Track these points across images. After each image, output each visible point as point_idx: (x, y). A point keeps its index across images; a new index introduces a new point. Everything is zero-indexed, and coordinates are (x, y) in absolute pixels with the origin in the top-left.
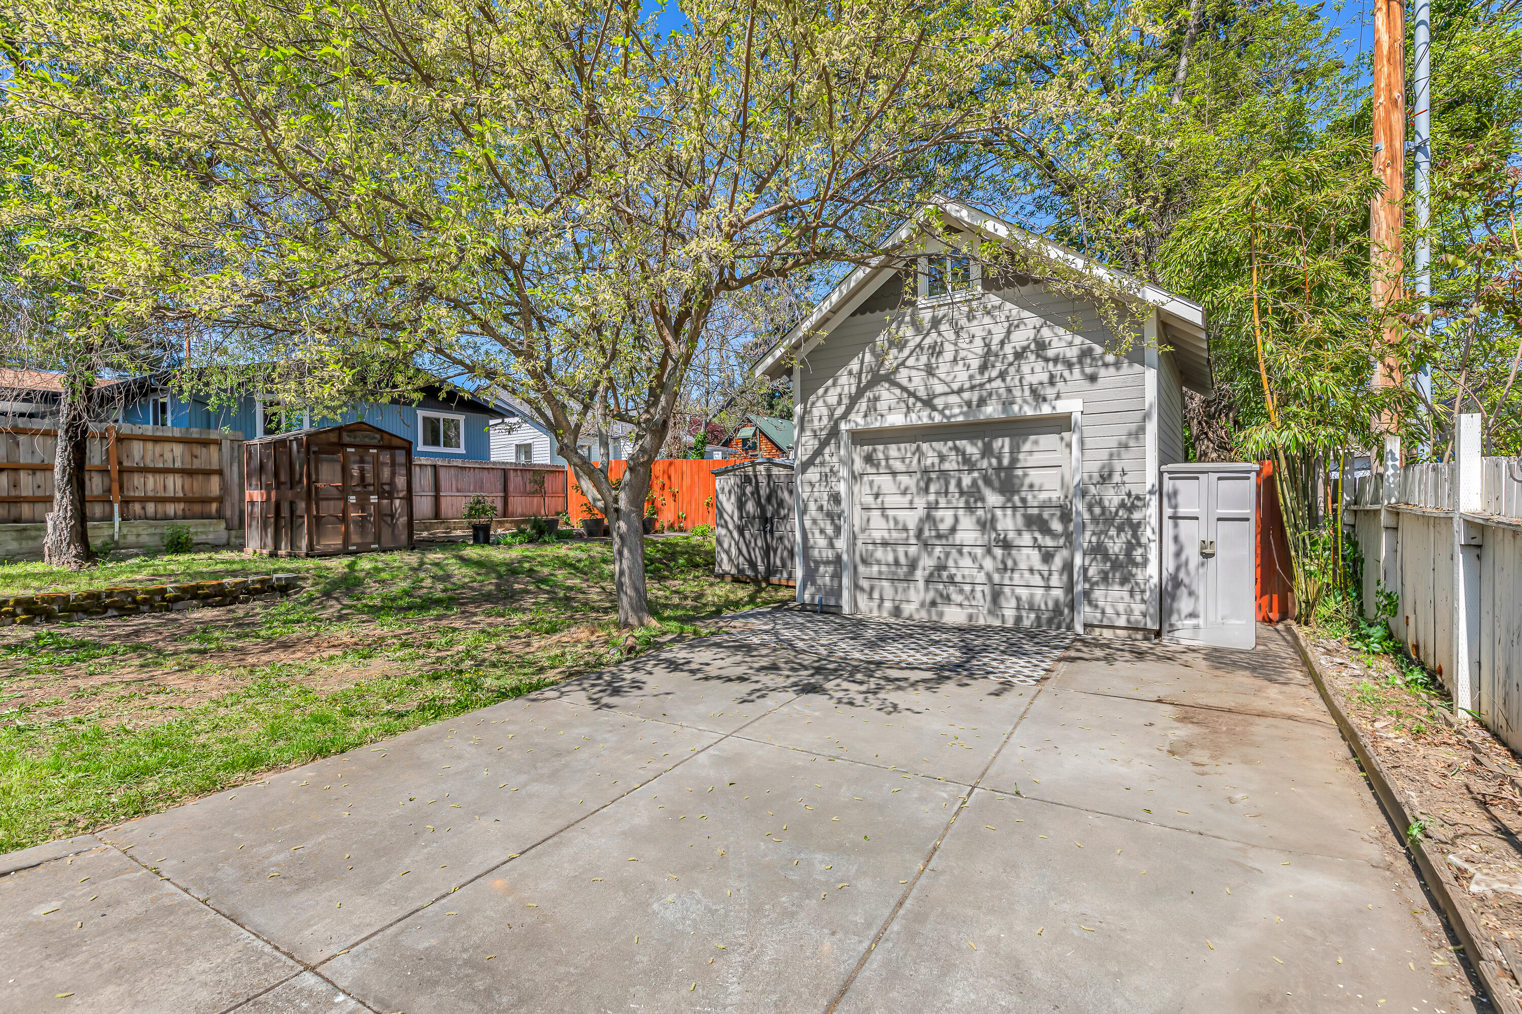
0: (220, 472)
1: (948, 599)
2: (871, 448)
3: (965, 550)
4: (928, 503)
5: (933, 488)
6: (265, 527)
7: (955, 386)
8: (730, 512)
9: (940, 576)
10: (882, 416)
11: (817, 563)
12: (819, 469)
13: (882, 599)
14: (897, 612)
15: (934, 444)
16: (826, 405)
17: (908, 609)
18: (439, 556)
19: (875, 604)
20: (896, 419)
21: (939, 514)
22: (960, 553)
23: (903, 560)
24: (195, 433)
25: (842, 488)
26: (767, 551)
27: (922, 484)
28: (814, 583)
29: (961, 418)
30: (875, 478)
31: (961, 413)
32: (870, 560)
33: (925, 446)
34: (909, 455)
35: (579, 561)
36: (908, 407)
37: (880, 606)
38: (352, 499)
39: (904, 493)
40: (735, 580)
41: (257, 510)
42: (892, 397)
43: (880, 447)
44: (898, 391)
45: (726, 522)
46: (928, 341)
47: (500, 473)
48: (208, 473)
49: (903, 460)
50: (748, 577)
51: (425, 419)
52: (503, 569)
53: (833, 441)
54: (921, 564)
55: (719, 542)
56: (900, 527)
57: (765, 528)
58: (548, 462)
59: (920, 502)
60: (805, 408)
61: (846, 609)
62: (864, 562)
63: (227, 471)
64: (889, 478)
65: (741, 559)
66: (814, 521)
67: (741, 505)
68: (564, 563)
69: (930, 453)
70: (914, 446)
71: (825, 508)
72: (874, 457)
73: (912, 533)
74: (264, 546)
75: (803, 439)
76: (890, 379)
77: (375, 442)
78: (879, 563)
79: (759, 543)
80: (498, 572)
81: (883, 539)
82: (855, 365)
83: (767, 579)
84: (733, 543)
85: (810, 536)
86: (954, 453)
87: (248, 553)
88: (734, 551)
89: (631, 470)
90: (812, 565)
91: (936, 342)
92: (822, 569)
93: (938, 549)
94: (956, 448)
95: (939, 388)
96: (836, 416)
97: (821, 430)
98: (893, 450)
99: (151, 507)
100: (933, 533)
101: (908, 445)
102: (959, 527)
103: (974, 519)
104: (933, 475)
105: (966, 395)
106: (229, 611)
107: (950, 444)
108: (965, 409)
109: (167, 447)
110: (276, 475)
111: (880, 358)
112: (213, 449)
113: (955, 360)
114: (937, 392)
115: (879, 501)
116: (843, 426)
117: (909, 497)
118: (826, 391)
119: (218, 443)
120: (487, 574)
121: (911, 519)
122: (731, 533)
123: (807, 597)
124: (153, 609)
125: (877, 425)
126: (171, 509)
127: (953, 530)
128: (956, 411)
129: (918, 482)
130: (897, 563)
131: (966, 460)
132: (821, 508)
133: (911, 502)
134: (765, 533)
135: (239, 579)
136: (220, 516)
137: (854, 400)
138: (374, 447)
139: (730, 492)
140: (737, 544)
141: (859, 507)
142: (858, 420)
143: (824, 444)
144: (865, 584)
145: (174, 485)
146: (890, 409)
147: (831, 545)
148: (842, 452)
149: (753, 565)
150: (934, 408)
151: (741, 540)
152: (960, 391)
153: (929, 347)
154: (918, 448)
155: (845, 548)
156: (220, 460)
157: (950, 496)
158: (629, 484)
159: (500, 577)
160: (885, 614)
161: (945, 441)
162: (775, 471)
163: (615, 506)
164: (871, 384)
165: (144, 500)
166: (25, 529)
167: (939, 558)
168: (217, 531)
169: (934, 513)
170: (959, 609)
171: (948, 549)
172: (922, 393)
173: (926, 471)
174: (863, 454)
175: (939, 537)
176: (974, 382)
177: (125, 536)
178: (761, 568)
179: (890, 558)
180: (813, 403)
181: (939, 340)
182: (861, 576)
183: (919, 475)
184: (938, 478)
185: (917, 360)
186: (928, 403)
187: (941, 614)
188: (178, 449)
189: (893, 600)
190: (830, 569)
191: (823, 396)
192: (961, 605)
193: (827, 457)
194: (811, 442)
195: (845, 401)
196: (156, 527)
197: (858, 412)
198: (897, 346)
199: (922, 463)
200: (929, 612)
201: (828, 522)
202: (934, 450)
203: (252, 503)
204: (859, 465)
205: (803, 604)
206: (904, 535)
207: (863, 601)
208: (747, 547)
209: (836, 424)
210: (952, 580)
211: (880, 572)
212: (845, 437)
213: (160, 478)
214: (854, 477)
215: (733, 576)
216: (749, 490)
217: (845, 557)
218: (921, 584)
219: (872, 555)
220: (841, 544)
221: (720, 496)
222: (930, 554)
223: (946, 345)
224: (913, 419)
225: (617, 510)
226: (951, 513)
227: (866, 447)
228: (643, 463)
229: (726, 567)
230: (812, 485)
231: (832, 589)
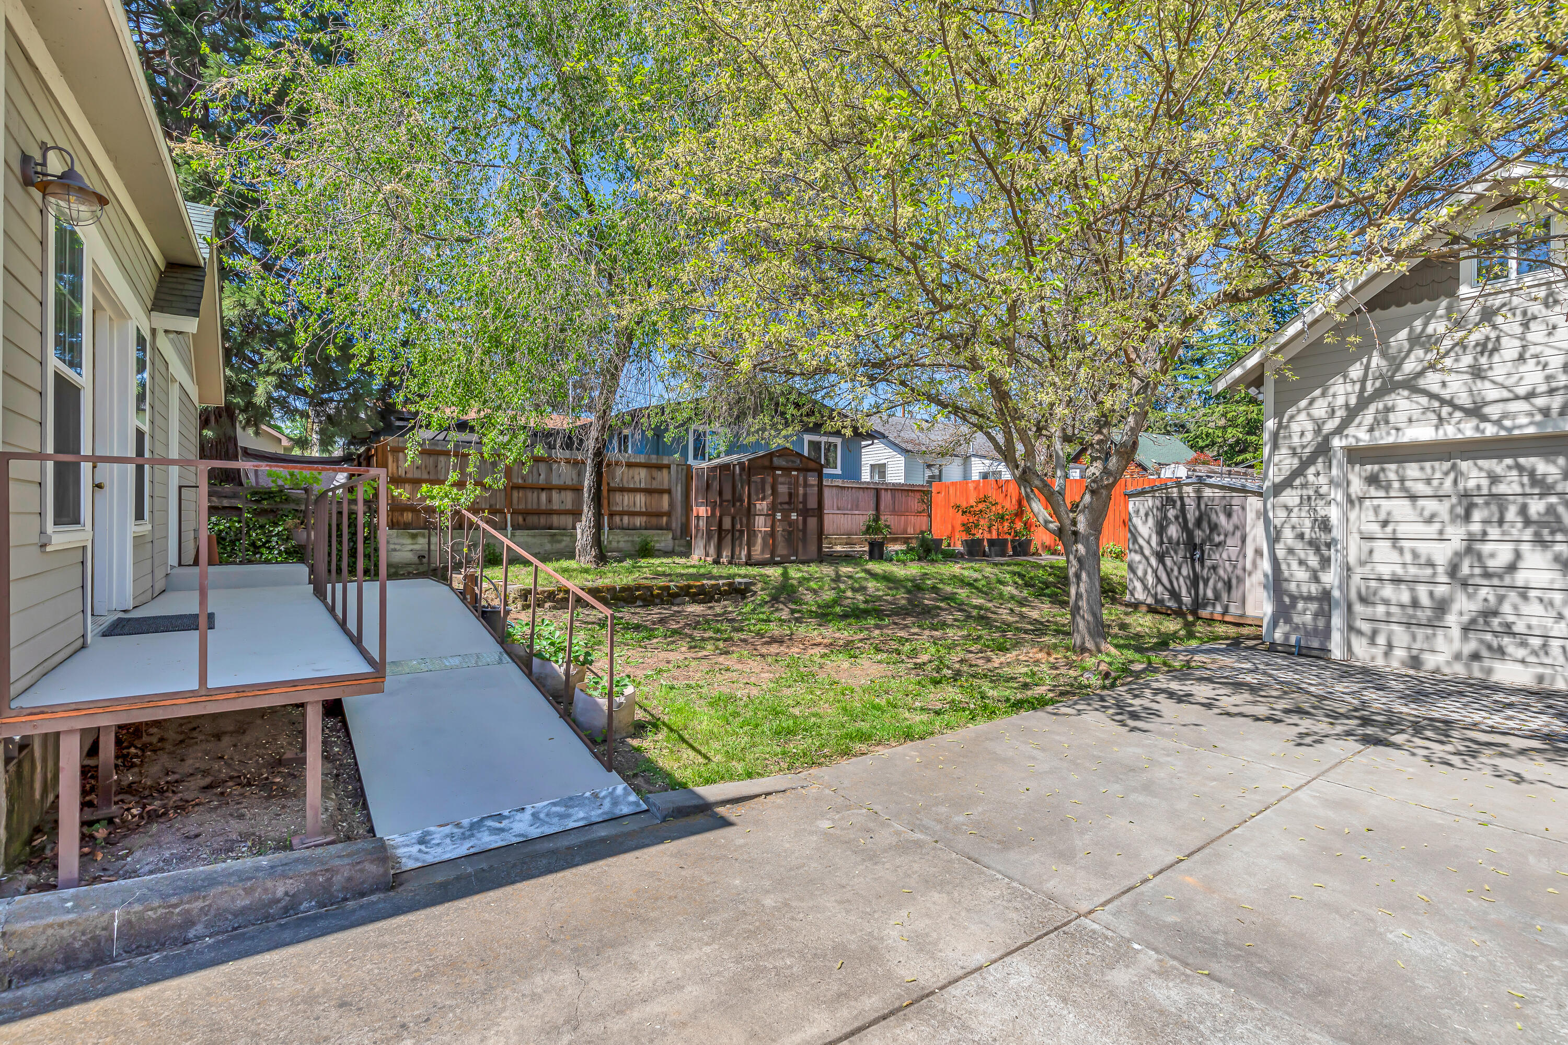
0: (669, 492)
1: (1501, 652)
2: (1376, 467)
3: (1532, 594)
4: (1469, 534)
5: (1477, 515)
6: (709, 538)
7: (1521, 391)
8: (1146, 537)
9: (1487, 623)
10: (1398, 429)
11: (1294, 599)
12: (1299, 492)
13: (1390, 646)
14: (1415, 662)
15: (1480, 462)
16: (1311, 418)
17: (1431, 661)
18: (850, 569)
19: (1379, 651)
20: (1423, 433)
21: (1487, 548)
22: (1525, 597)
23: (1425, 600)
24: (654, 459)
25: (1334, 513)
26: (1194, 581)
27: (1460, 510)
28: (1288, 621)
29: (1531, 430)
30: (1383, 502)
31: (1531, 423)
32: (1372, 599)
33: (1464, 465)
34: (1438, 475)
35: (976, 580)
36: (1440, 419)
37: (1387, 654)
38: (779, 516)
39: (1430, 520)
40: (1152, 610)
41: (702, 524)
42: (1415, 406)
43: (1393, 467)
44: (1424, 400)
45: (1141, 547)
46: (1476, 336)
47: (873, 493)
48: (661, 492)
49: (1428, 481)
50: (1169, 608)
51: (810, 442)
52: (910, 584)
53: (1320, 460)
54: (1456, 607)
55: (1132, 569)
56: (1422, 561)
57: (1192, 556)
58: (902, 481)
59: (1457, 535)
60: (1280, 423)
61: (1337, 653)
62: (1363, 600)
63: (673, 490)
64: (1406, 502)
65: (1160, 588)
66: (1291, 551)
67: (1161, 529)
68: (963, 582)
69: (1474, 473)
70: (1447, 465)
71: (1307, 536)
72: (1382, 476)
73: (1440, 570)
74: (707, 555)
75: (1276, 459)
76: (1411, 385)
77: (795, 465)
78: (1386, 602)
79: (1185, 572)
80: (905, 587)
81: (1394, 574)
82: (1356, 371)
83: (1194, 612)
84: (1150, 571)
85: (1284, 567)
86: (1515, 472)
87: (695, 558)
88: (1150, 579)
89: (1093, 492)
90: (1287, 600)
91: (1488, 338)
92: (1300, 605)
93: (1483, 592)
94: (1520, 468)
95: (1492, 393)
96: (1325, 432)
97: (1304, 447)
98: (1412, 470)
99: (626, 519)
100: (1477, 571)
101: (1437, 464)
102: (1521, 565)
103: (1549, 555)
104: (1479, 500)
105: (1540, 402)
106: (710, 608)
107: (1509, 461)
108: (1539, 418)
109: (637, 470)
110: (720, 493)
111: (1396, 363)
112: (665, 471)
113: (1521, 358)
114: (1488, 399)
115: (1389, 529)
116: (1336, 442)
117: (1436, 527)
118: (1311, 403)
119: (668, 467)
120: (897, 589)
121: (1442, 553)
122: (1147, 559)
123: (1278, 636)
124: (662, 602)
125: (1390, 440)
126: (638, 521)
127: (1512, 568)
128: (1523, 420)
129: (1453, 507)
130: (1415, 604)
131: (1536, 480)
132: (1301, 536)
133: (1441, 532)
134: (1193, 560)
135: (713, 582)
136: (668, 528)
137: (1352, 413)
138: (795, 470)
139: (1147, 515)
140: (1155, 572)
141: (1357, 536)
142: (1359, 435)
143: (1305, 464)
144: (1365, 627)
145: (640, 501)
146: (1410, 421)
147: (1316, 579)
148: (1334, 472)
149: (1175, 595)
150: (1484, 418)
151: (1161, 567)
152: (1530, 396)
153: (1477, 345)
154: (1454, 467)
155: (1336, 583)
156: (670, 481)
157: (1506, 526)
158: (1089, 507)
159: (909, 592)
160: (1395, 664)
161: (1500, 457)
162: (1207, 492)
163: (1073, 528)
164: (1379, 394)
165: (622, 514)
166: (555, 535)
167: (1486, 600)
168: (664, 540)
169: (1478, 546)
170: (1519, 667)
171: (1502, 591)
172: (1464, 399)
173: (1466, 495)
174: (1364, 474)
175: (1487, 575)
176: (1554, 385)
177: (610, 542)
178: (1187, 600)
179: (1405, 598)
180: (1292, 417)
181: (1493, 335)
182: (1358, 617)
183: (1454, 500)
184: (1487, 504)
185: (1457, 360)
186: (1476, 411)
187: (1489, 671)
188: (643, 472)
189: (1409, 648)
190: (1314, 606)
191: (1306, 408)
192: (1523, 661)
193: (1311, 478)
194: (1288, 461)
195: (1340, 413)
196: (629, 535)
197: (1359, 425)
198: (1422, 346)
199: (1461, 486)
200: (1468, 666)
201: (1311, 553)
202: (1481, 469)
203: (698, 517)
204: (1357, 486)
205: (1273, 644)
206: (1429, 571)
207: (1360, 647)
208: (1168, 575)
209: (1327, 439)
210: (1508, 630)
211: (1388, 614)
212: (1339, 457)
213: (631, 495)
214: (1350, 501)
215: (1149, 606)
216: (1171, 513)
217: (1336, 593)
218: (1456, 632)
219: (1375, 594)
220: (1330, 578)
221: (1135, 520)
222: (1470, 597)
223: (1505, 341)
224: (1450, 432)
225: (1075, 533)
226: (1509, 546)
227: (1369, 467)
228: (1106, 486)
229: (1140, 595)
230: (1289, 510)
231: (1315, 629)
